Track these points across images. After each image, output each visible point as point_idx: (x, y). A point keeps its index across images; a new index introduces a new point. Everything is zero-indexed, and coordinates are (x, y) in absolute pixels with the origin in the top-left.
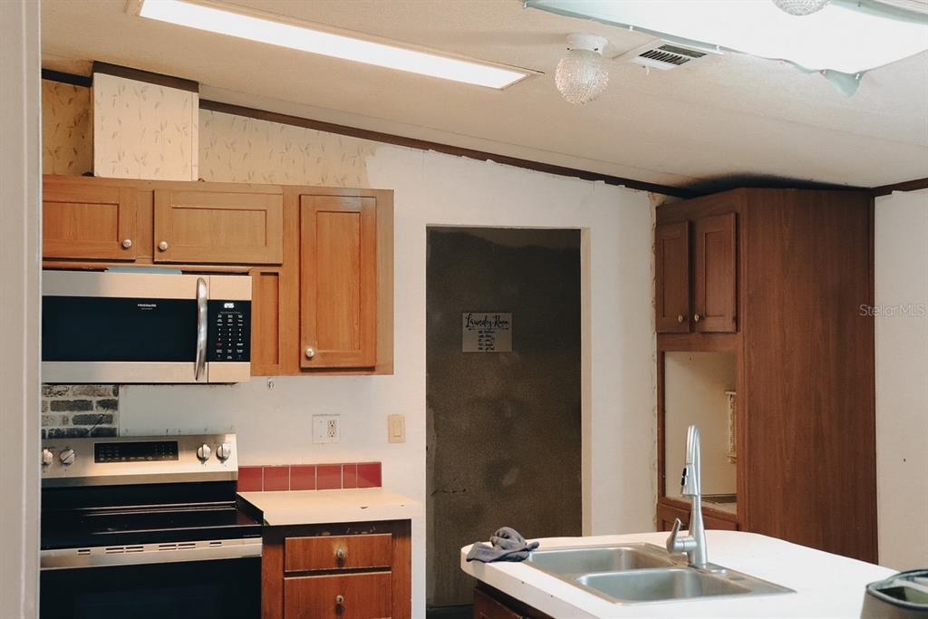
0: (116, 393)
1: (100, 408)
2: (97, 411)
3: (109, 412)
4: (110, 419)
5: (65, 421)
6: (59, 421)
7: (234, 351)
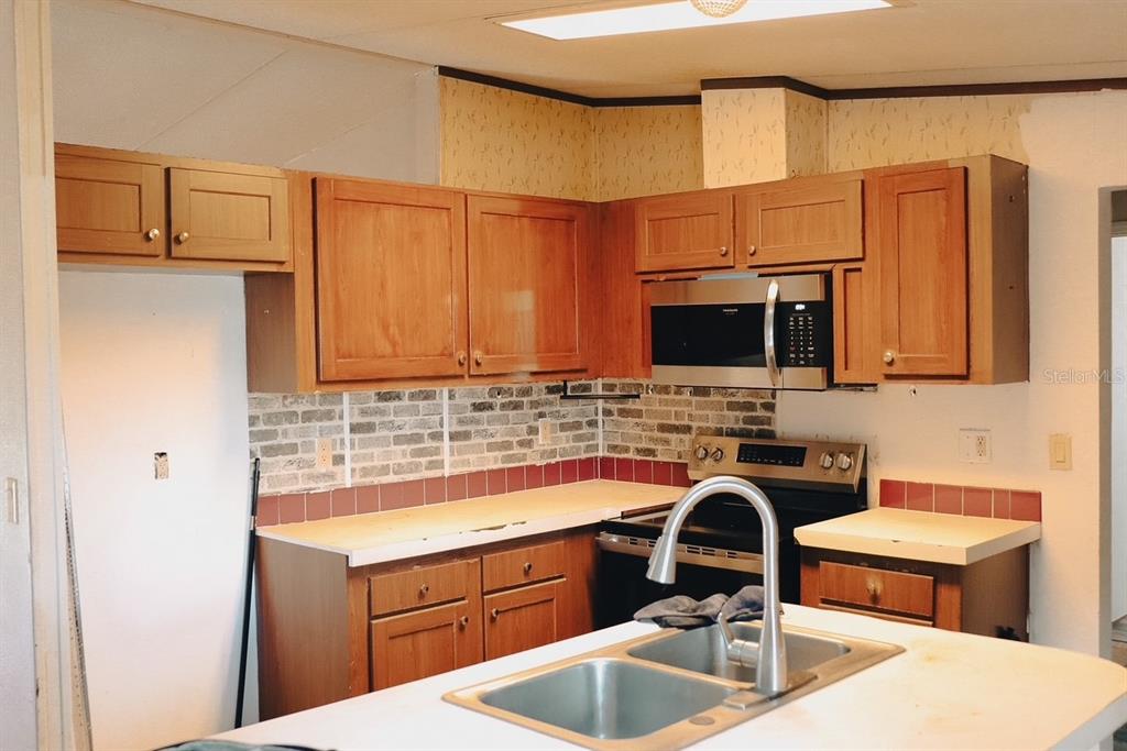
0: (774, 397)
1: (763, 411)
2: (760, 413)
3: (769, 414)
4: (769, 421)
5: (737, 420)
6: (733, 420)
7: (806, 356)
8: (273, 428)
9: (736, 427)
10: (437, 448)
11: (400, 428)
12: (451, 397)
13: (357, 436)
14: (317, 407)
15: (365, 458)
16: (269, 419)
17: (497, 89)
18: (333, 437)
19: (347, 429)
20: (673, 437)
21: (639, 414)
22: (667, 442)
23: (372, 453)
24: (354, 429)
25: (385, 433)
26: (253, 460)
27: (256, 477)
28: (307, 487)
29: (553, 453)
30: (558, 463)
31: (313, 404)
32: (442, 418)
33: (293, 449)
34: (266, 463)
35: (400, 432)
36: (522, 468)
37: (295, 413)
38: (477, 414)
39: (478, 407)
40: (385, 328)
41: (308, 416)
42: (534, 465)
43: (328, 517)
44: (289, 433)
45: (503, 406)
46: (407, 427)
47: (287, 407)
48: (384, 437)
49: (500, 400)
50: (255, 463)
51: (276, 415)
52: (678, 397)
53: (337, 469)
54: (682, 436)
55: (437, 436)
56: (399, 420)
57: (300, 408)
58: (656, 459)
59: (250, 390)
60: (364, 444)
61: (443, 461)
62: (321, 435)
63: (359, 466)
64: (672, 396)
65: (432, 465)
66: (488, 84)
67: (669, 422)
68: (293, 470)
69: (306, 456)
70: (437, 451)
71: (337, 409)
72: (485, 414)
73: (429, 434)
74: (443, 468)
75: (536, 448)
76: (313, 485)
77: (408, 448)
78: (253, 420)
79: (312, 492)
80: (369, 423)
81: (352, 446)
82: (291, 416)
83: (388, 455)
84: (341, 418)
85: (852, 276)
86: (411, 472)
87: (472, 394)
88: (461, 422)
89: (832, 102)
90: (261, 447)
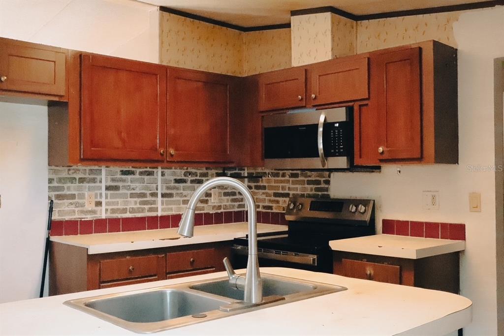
0: (329, 177)
1: (324, 184)
2: (323, 185)
3: (327, 186)
4: (327, 190)
5: (311, 190)
6: (309, 189)
7: (339, 151)
8: (63, 185)
9: (311, 193)
10: (154, 201)
11: (133, 189)
12: (163, 175)
13: (109, 192)
14: (87, 176)
15: (113, 203)
16: (60, 180)
17: (192, 20)
18: (96, 192)
19: (104, 188)
20: (281, 199)
21: (264, 188)
22: (278, 202)
23: (118, 202)
24: (108, 188)
25: (125, 191)
26: (50, 201)
27: (51, 210)
28: (80, 217)
29: (219, 207)
30: (222, 213)
31: (85, 174)
32: (157, 186)
33: (73, 197)
34: (57, 203)
35: (133, 192)
36: (202, 214)
37: (75, 178)
38: (177, 185)
39: (177, 181)
40: (120, 133)
41: (82, 180)
42: (209, 213)
43: (92, 233)
44: (71, 189)
45: (192, 182)
46: (138, 189)
47: (70, 175)
48: (125, 193)
49: (190, 178)
50: (51, 203)
51: (64, 179)
52: (283, 179)
53: (98, 208)
54: (284, 199)
55: (154, 195)
56: (133, 185)
57: (77, 176)
58: (272, 211)
59: (49, 165)
60: (112, 196)
61: (157, 208)
62: (89, 190)
63: (110, 207)
64: (280, 178)
65: (150, 210)
66: (187, 17)
67: (279, 192)
68: (72, 208)
69: (81, 201)
70: (154, 202)
71: (98, 177)
72: (182, 185)
73: (150, 194)
74: (157, 211)
75: (210, 204)
76: (84, 216)
77: (138, 200)
78: (50, 181)
79: (83, 220)
80: (116, 186)
81: (106, 198)
82: (72, 180)
83: (126, 203)
84: (101, 182)
85: (364, 108)
86: (139, 212)
87: (174, 174)
88: (168, 188)
89: (359, 22)
90: (55, 195)
